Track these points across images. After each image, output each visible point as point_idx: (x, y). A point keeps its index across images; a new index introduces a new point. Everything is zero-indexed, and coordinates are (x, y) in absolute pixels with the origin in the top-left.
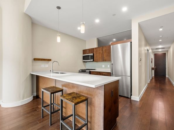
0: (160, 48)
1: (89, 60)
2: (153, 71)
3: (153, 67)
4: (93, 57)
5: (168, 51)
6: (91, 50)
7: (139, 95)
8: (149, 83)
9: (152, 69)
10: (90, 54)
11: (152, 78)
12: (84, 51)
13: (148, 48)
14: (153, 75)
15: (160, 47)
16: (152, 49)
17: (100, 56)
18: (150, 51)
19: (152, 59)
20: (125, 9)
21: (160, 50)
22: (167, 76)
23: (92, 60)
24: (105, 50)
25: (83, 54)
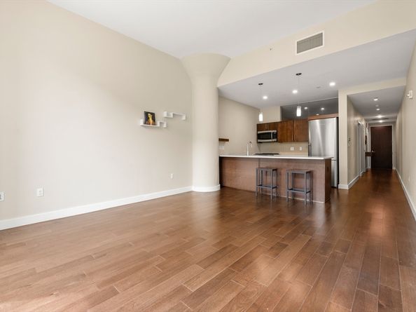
0: (380, 119)
1: (271, 140)
2: (369, 158)
3: (369, 150)
4: (275, 136)
5: (395, 123)
6: (273, 125)
7: (349, 182)
8: (361, 175)
9: (367, 154)
10: (272, 131)
11: (367, 171)
12: (260, 127)
13: (358, 118)
14: (369, 167)
15: (380, 117)
16: (366, 120)
17: (289, 134)
18: (363, 123)
19: (366, 137)
20: (332, 84)
21: (381, 121)
22: (394, 168)
23: (275, 140)
24: (297, 126)
25: (258, 130)
